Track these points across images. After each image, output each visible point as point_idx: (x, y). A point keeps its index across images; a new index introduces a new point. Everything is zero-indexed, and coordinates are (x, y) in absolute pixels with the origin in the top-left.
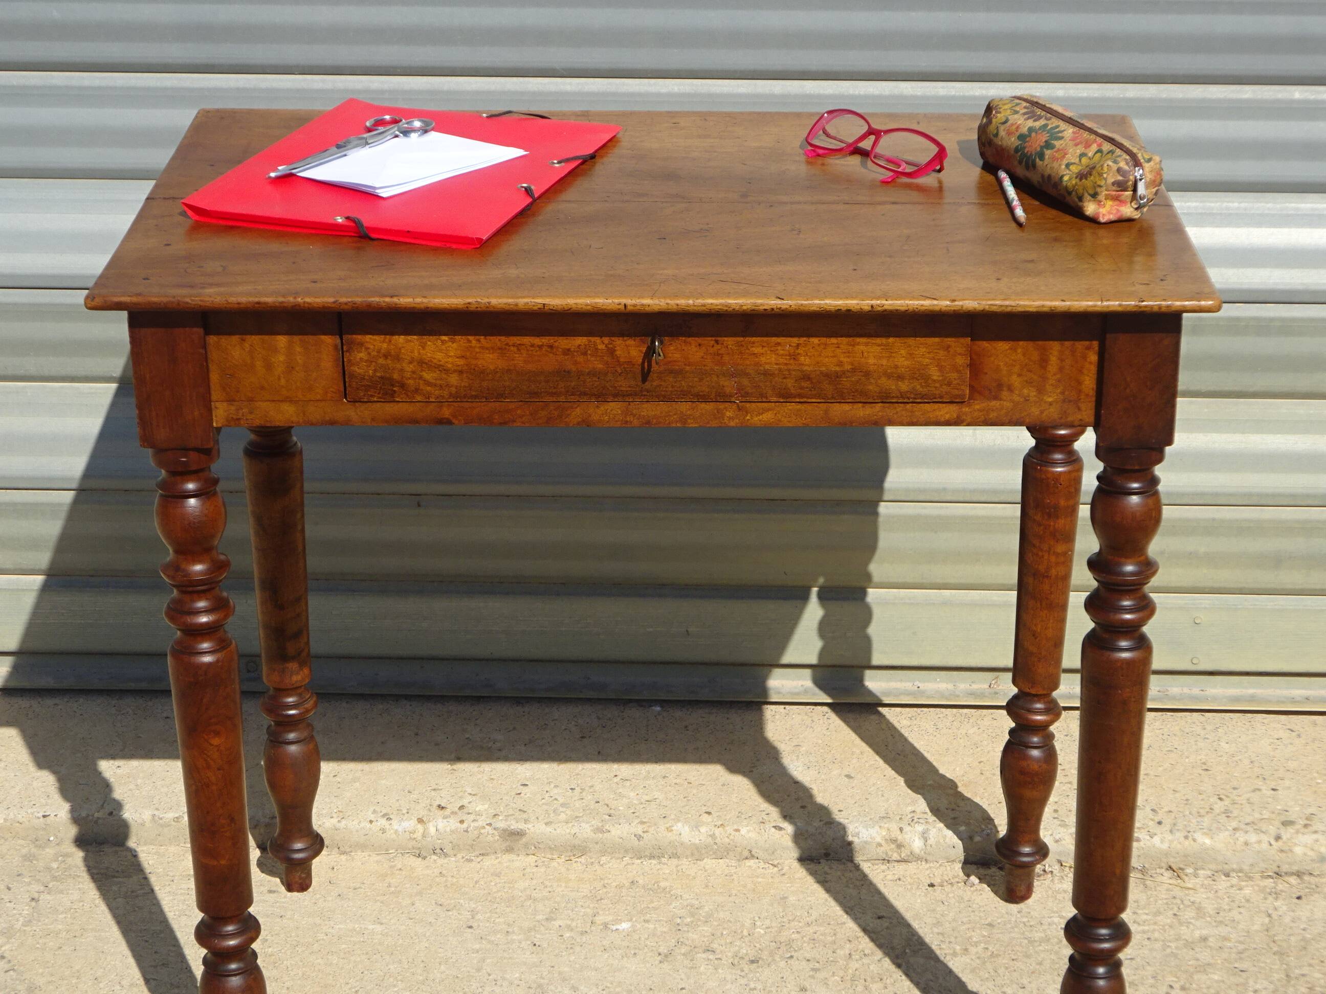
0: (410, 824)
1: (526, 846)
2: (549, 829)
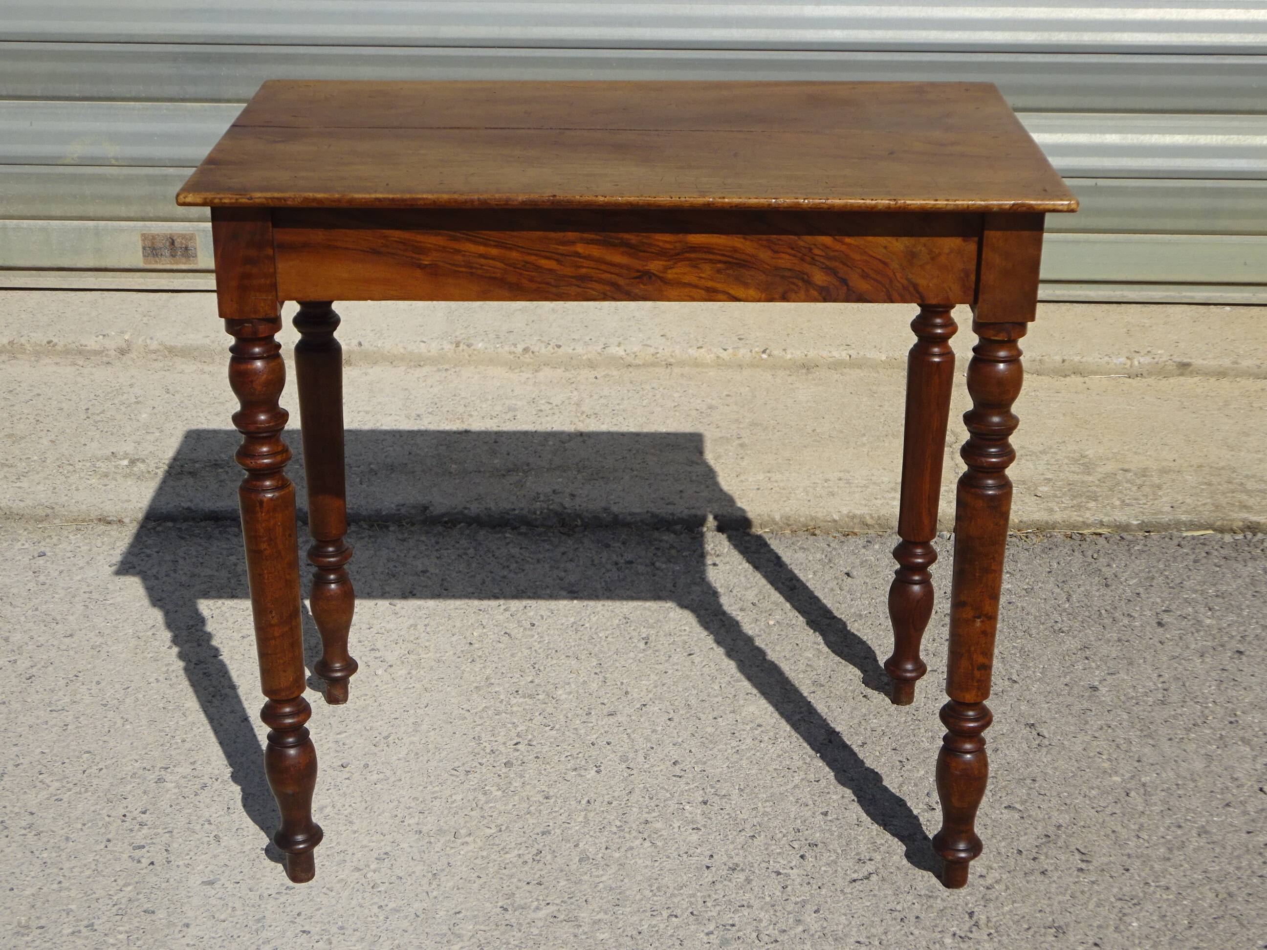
0: (1123, 360)
1: (1191, 372)
2: (1205, 362)
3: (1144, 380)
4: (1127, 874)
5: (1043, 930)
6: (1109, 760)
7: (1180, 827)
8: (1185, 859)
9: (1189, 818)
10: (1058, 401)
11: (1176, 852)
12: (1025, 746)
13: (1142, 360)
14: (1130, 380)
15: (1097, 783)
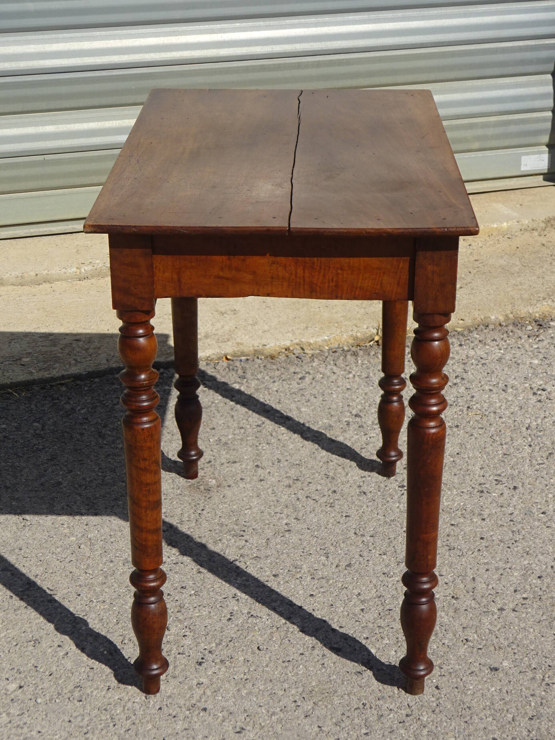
0: (74, 269)
3: (89, 281)
4: (79, 598)
5: (26, 644)
6: (68, 527)
7: (112, 561)
8: (115, 581)
9: (117, 555)
10: (34, 302)
11: (109, 578)
12: (15, 528)
13: (86, 268)
14: (81, 282)
15: (60, 543)
